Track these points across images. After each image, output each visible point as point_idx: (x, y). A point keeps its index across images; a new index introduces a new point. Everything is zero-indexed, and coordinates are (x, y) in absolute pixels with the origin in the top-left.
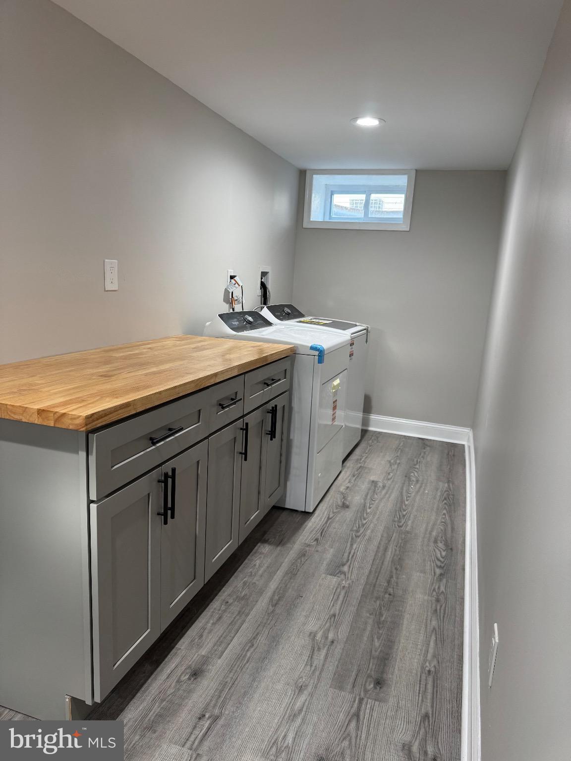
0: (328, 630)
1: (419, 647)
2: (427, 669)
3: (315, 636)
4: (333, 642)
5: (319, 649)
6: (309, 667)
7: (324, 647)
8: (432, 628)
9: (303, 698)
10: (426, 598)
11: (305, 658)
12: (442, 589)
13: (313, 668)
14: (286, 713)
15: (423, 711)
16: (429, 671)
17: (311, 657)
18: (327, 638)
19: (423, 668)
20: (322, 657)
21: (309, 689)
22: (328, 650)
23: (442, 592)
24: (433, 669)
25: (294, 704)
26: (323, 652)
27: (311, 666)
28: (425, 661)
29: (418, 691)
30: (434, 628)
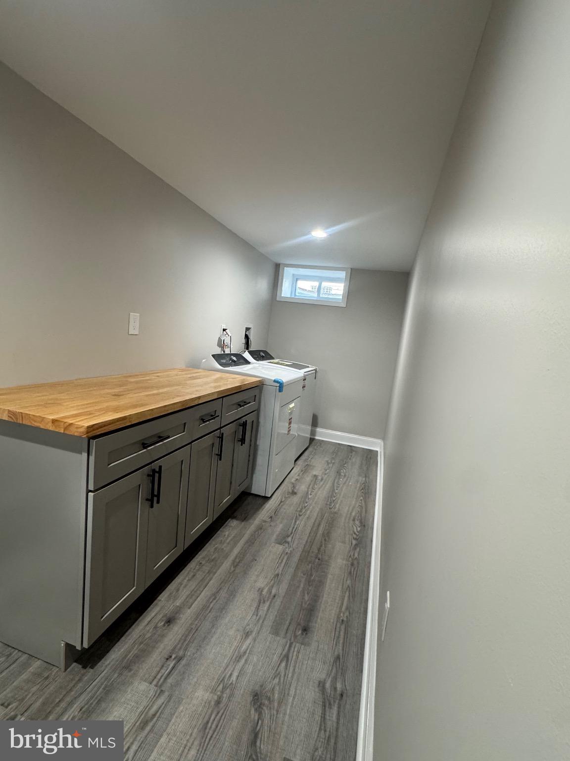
0: (272, 586)
1: (337, 601)
2: (341, 618)
3: (262, 591)
4: (274, 596)
5: (264, 602)
6: (255, 617)
7: (268, 600)
8: (347, 586)
9: (248, 641)
10: (344, 562)
11: (253, 609)
12: (356, 555)
13: (258, 618)
14: (233, 655)
15: (336, 653)
16: (343, 620)
17: (258, 608)
18: (271, 593)
19: (338, 617)
20: (266, 608)
21: (254, 634)
22: (271, 603)
23: (356, 558)
24: (345, 619)
25: (241, 647)
26: (267, 604)
27: (257, 615)
28: (340, 612)
29: (333, 637)
30: (348, 586)
